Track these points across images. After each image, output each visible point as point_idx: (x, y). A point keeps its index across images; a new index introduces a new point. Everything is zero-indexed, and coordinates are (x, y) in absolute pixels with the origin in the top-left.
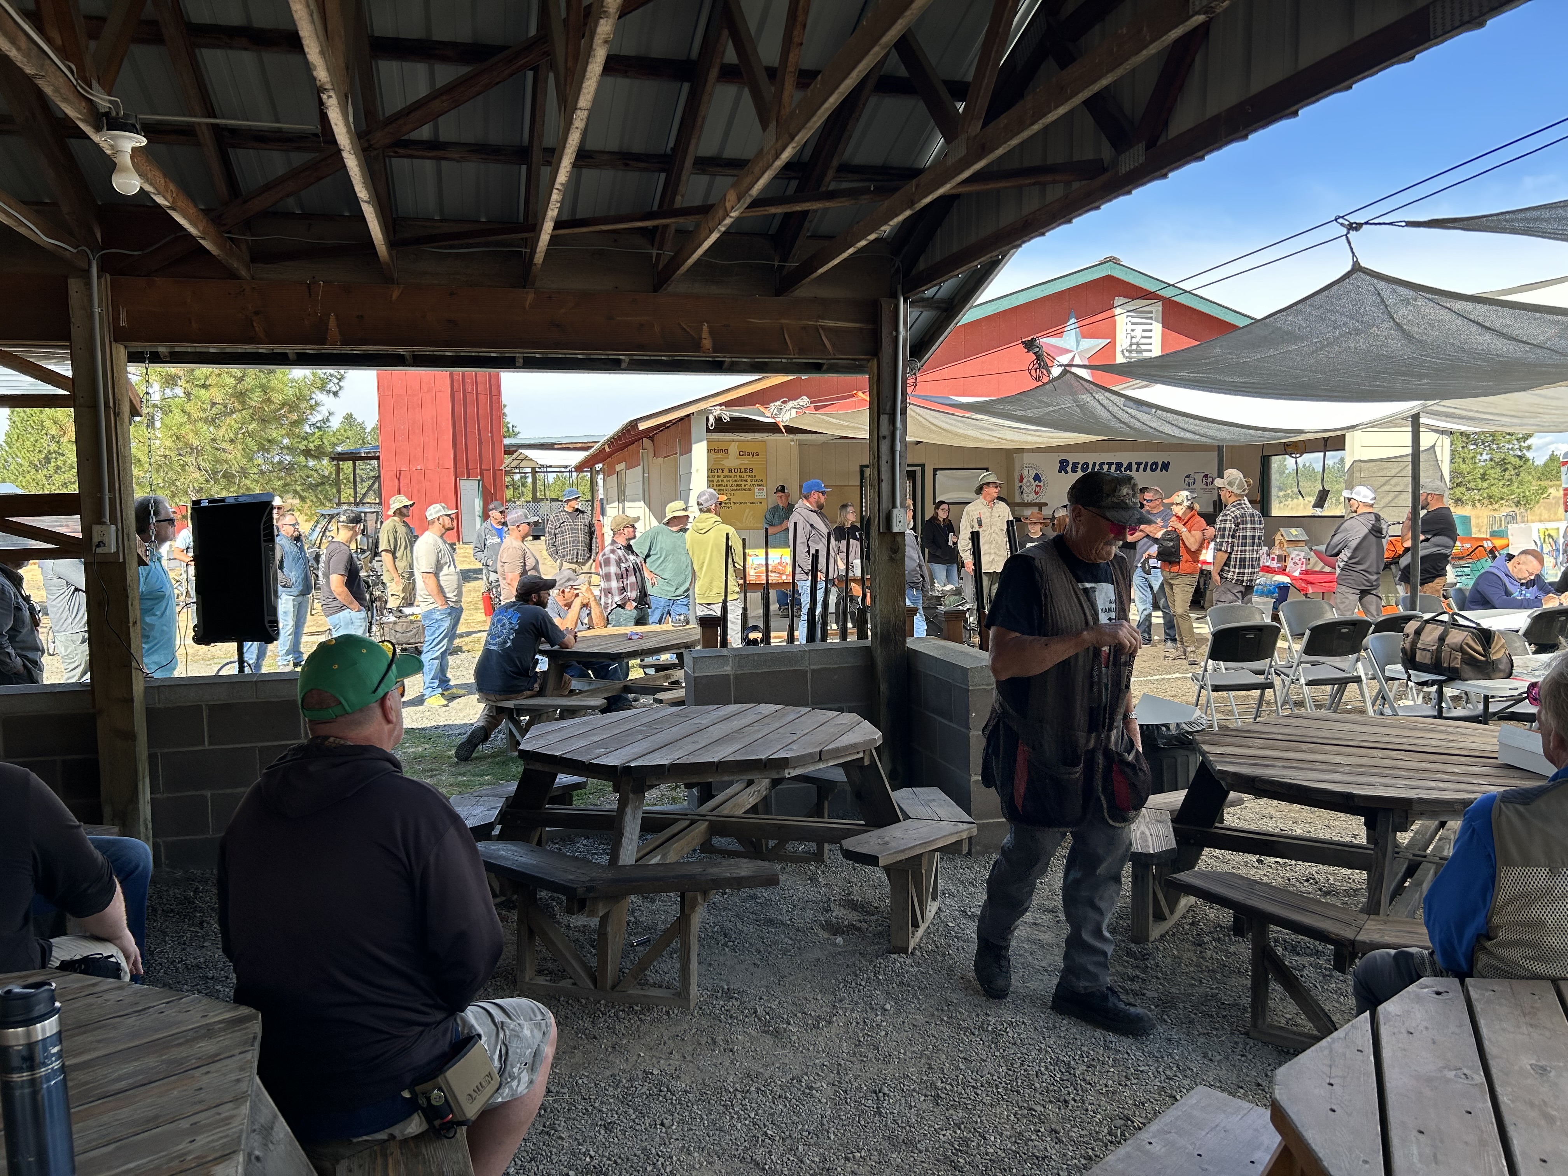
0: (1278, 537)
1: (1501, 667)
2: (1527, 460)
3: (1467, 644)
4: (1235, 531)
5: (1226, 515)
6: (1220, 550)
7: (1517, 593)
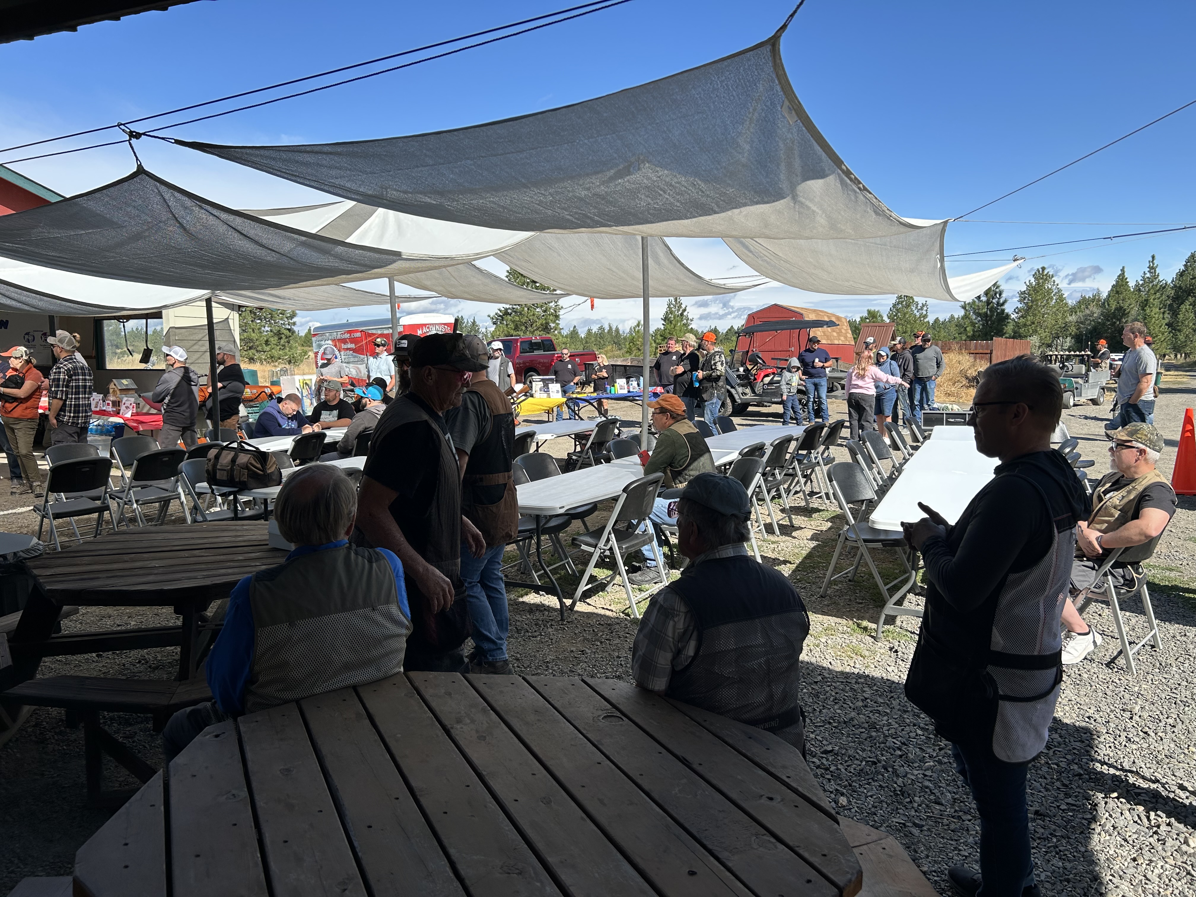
0: (112, 386)
1: (274, 477)
2: (294, 332)
3: (251, 464)
4: (69, 382)
5: (60, 368)
6: (56, 398)
7: (286, 425)
